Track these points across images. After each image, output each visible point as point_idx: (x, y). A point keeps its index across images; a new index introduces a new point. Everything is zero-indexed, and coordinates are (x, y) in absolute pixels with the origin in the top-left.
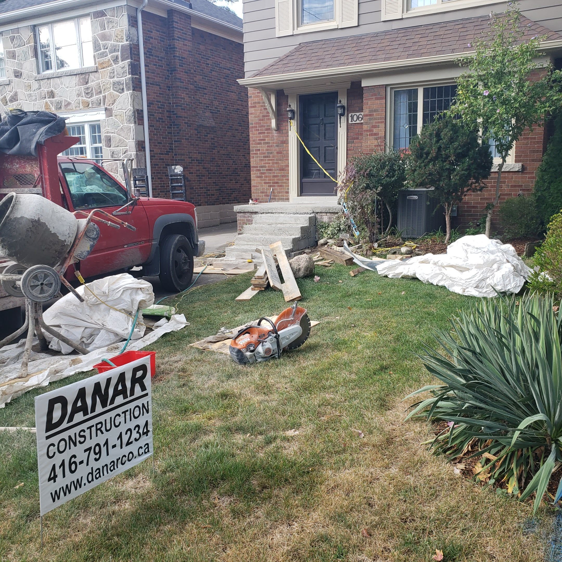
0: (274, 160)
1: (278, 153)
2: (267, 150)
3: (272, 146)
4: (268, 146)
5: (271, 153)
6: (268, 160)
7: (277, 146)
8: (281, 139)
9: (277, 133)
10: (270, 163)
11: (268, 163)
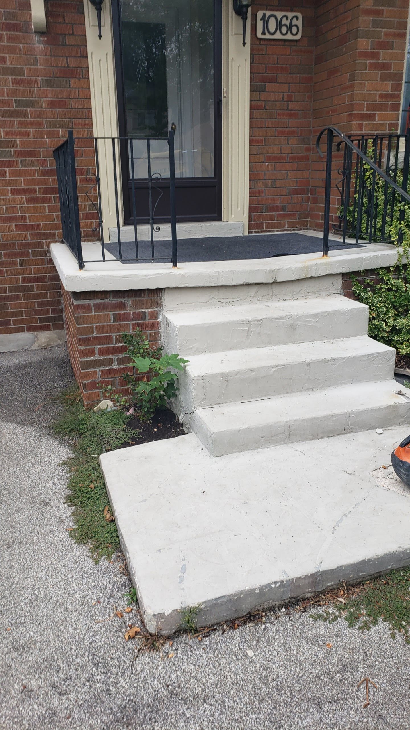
0: (40, 124)
1: (53, 104)
2: (15, 93)
3: (30, 82)
4: (16, 82)
5: (31, 104)
6: (21, 124)
7: (49, 83)
8: (62, 62)
9: (46, 43)
10: (27, 134)
11: (21, 134)
